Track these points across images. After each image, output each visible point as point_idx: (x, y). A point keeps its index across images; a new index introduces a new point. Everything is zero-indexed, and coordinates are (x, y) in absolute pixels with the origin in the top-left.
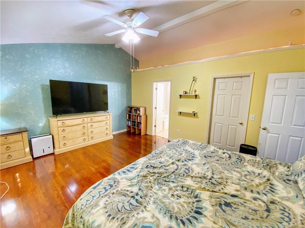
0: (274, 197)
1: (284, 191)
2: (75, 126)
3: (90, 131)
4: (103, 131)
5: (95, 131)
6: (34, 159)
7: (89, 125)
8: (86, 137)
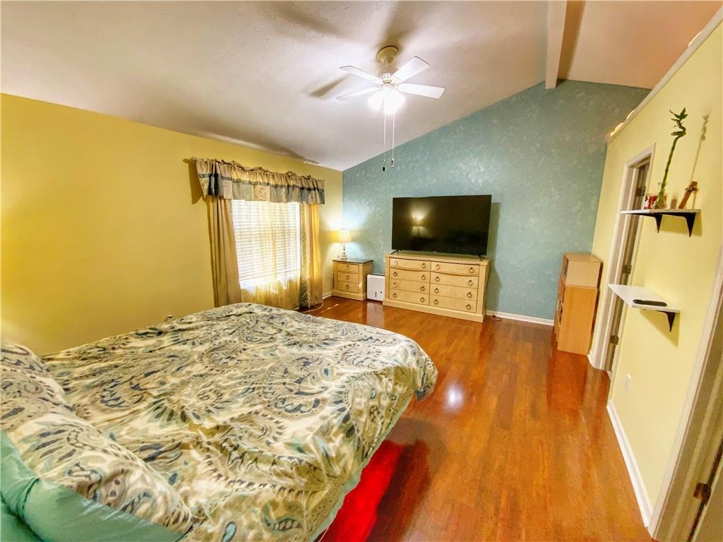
0: (147, 405)
1: (141, 427)
2: (410, 272)
3: (434, 287)
4: (460, 295)
5: (443, 291)
6: (367, 300)
7: (434, 275)
8: (426, 297)
